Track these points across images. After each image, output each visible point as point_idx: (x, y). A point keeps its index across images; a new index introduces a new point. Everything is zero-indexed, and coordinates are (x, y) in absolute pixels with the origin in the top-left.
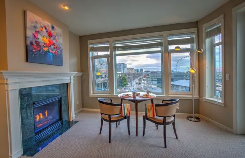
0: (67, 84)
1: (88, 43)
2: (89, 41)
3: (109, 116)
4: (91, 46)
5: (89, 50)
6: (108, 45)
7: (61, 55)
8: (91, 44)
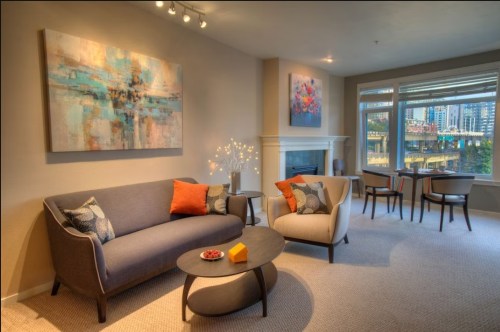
0: (325, 152)
1: (358, 89)
2: (359, 86)
3: (374, 188)
4: (362, 93)
5: (358, 99)
6: (392, 91)
7: (320, 114)
8: (361, 90)
